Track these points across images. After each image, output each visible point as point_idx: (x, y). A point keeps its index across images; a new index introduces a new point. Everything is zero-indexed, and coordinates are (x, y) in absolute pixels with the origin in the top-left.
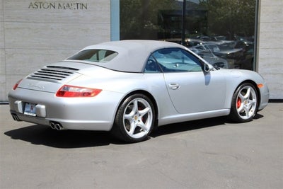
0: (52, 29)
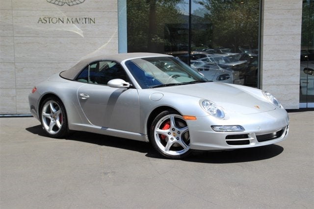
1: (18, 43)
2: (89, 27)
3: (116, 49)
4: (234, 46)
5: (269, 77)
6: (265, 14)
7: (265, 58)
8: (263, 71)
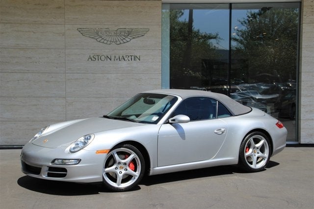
0: (108, 79)
1: (69, 79)
2: (135, 64)
3: (159, 85)
4: (268, 79)
5: (307, 112)
6: (303, 52)
7: (303, 94)
8: (302, 106)
